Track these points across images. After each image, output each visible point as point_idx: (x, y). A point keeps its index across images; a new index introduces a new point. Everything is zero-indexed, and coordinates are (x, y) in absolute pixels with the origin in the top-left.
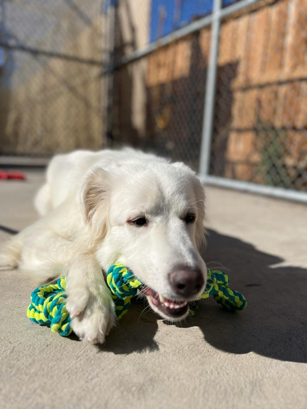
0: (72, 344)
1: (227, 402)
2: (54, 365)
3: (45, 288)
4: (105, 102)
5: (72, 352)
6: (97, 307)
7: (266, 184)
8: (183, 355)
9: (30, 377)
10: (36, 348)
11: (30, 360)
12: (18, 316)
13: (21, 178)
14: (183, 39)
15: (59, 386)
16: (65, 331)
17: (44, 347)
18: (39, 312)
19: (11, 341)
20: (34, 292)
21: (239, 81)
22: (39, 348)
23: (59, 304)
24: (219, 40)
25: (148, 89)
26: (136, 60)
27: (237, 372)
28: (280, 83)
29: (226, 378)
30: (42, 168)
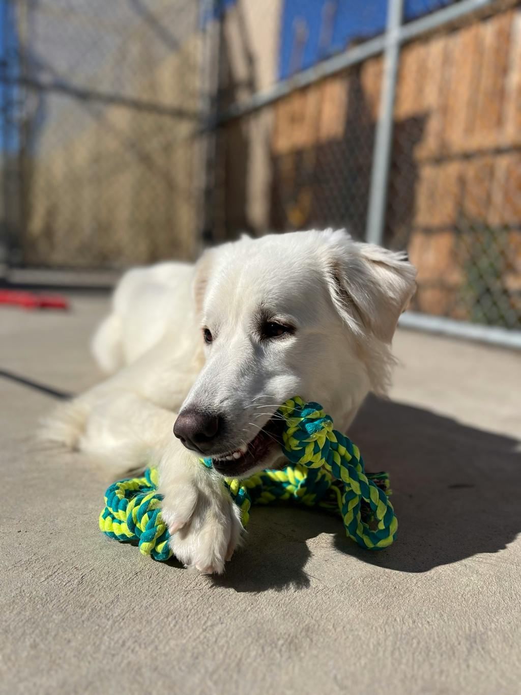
0: (175, 571)
1: (431, 665)
2: (151, 604)
3: (126, 484)
4: (200, 180)
5: (176, 585)
6: (212, 515)
7: (475, 321)
8: (355, 593)
9: (114, 622)
10: (118, 578)
11: (111, 596)
12: (84, 527)
13: (62, 307)
15: (161, 635)
16: (163, 553)
17: (131, 575)
18: (120, 522)
19: (77, 566)
20: (110, 490)
21: (429, 145)
22: (123, 578)
23: (150, 510)
25: (274, 159)
26: (255, 110)
27: (444, 621)
28: (499, 151)
29: (426, 629)
30: (106, 291)
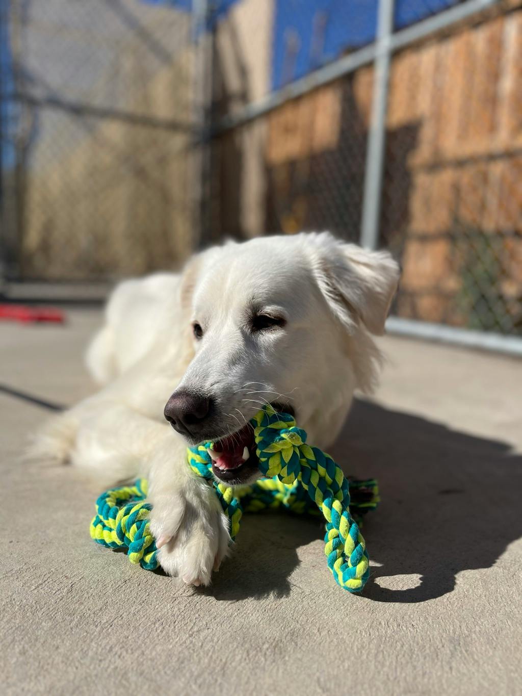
1: (415, 667)
2: (139, 611)
3: (117, 492)
5: (164, 592)
6: (199, 527)
7: (469, 326)
10: (107, 585)
11: (100, 604)
12: (74, 537)
14: (328, 85)
15: (148, 641)
16: (151, 563)
17: (120, 583)
18: (111, 530)
19: (67, 575)
20: (101, 498)
21: (423, 154)
22: (112, 586)
23: (139, 521)
24: (390, 86)
25: (268, 170)
26: (249, 122)
27: (428, 624)
28: (492, 157)
29: (410, 633)
